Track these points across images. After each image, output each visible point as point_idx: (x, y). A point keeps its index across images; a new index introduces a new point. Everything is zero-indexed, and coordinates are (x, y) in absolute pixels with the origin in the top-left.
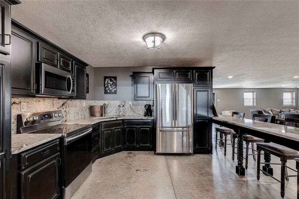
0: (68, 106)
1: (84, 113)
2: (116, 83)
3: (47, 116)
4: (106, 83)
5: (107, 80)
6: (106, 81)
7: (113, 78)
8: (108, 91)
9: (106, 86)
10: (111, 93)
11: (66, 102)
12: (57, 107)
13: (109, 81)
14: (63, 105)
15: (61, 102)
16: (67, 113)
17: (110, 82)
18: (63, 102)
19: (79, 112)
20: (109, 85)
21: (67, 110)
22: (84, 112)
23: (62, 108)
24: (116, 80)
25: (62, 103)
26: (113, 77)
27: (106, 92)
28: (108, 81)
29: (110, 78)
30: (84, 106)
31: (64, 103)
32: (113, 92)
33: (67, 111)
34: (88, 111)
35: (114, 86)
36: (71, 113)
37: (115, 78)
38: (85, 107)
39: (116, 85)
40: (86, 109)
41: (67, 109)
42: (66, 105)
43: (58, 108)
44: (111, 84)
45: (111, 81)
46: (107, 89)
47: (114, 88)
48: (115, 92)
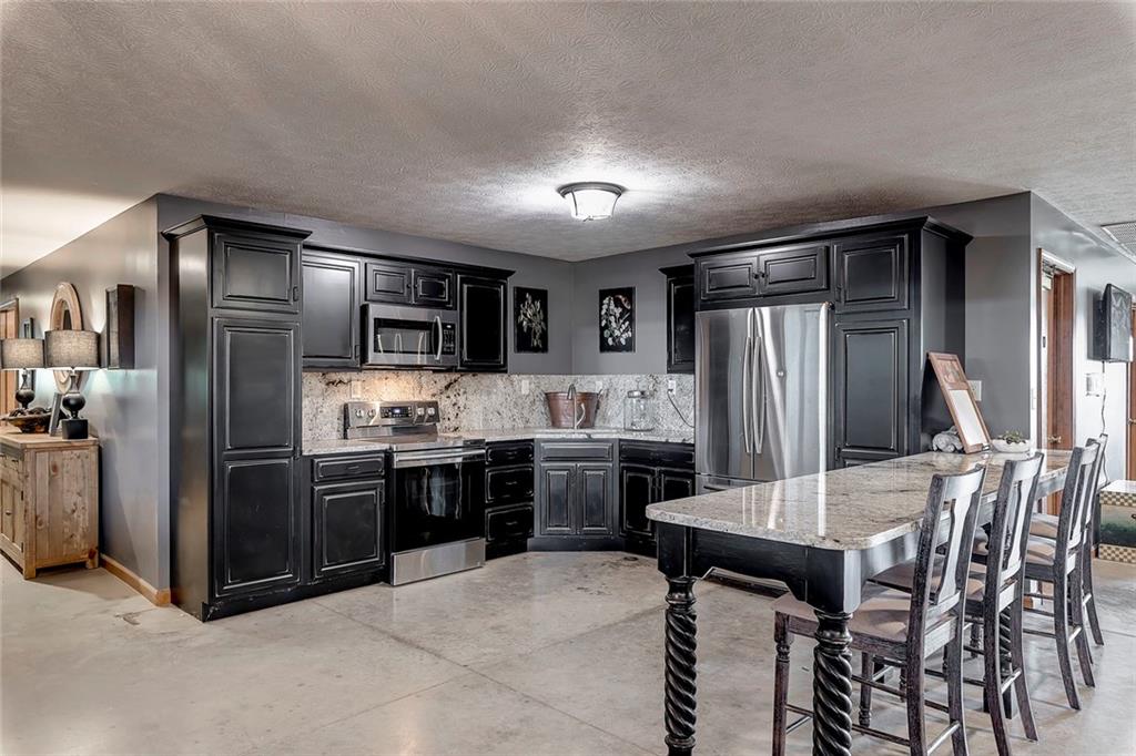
0: (462, 390)
1: (527, 415)
2: (631, 311)
3: (397, 411)
4: (603, 312)
5: (606, 301)
6: (605, 307)
7: (624, 296)
8: (610, 341)
9: (604, 323)
10: (617, 348)
11: (455, 381)
12: (432, 391)
13: (612, 306)
14: (447, 387)
15: (443, 379)
16: (462, 409)
17: (616, 310)
18: (449, 380)
19: (502, 410)
20: (612, 319)
21: (461, 401)
22: (525, 412)
23: (443, 397)
24: (631, 300)
25: (445, 383)
26: (621, 291)
27: (604, 347)
28: (609, 304)
29: (612, 293)
30: (525, 391)
31: (451, 384)
32: (624, 343)
33: (461, 404)
34: (540, 407)
35: (627, 323)
36: (474, 410)
37: (629, 293)
38: (528, 395)
39: (631, 319)
40: (533, 402)
41: (459, 398)
42: (457, 387)
43: (434, 395)
44: (618, 315)
45: (618, 303)
46: (606, 333)
47: (626, 331)
48: (629, 346)
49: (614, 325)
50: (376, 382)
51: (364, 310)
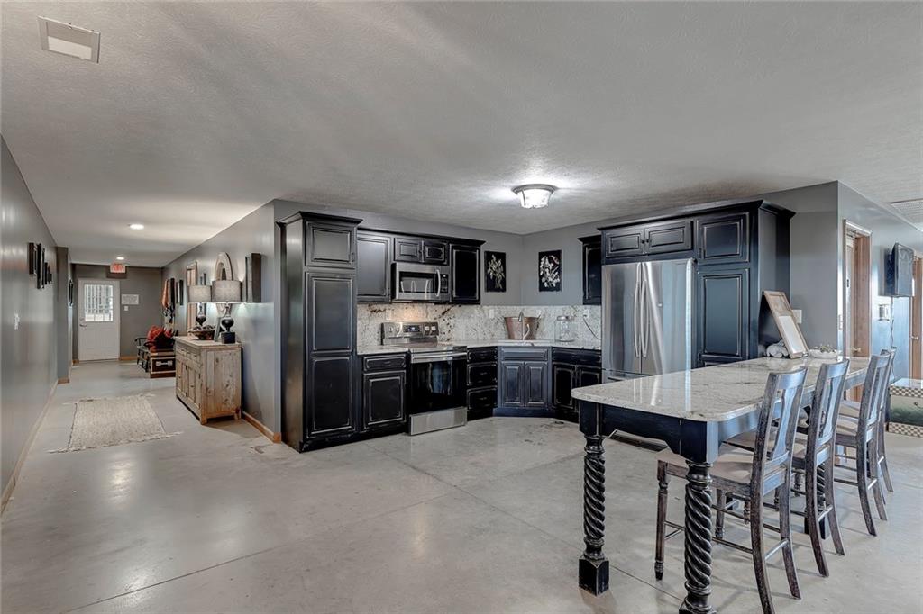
0: (453, 315)
1: (493, 331)
2: (560, 266)
3: (413, 328)
4: (541, 266)
5: (543, 259)
6: (542, 263)
7: (555, 256)
8: (546, 285)
9: (542, 273)
10: (550, 289)
12: (434, 316)
13: (547, 262)
14: (443, 314)
15: (441, 309)
16: (452, 327)
17: (549, 265)
18: (444, 309)
20: (547, 270)
21: (452, 322)
22: (492, 329)
23: (441, 319)
24: (559, 258)
25: (442, 311)
26: (553, 253)
27: (542, 288)
28: (545, 262)
29: (547, 254)
30: (491, 316)
31: (446, 311)
32: (554, 285)
34: (501, 326)
35: (557, 273)
36: (460, 327)
37: (558, 254)
39: (559, 271)
40: (497, 323)
41: (451, 320)
42: (449, 313)
43: (435, 319)
44: (551, 268)
45: (551, 261)
46: (543, 280)
47: (556, 278)
48: (558, 288)
49: (548, 274)
50: (401, 310)
51: (393, 266)
